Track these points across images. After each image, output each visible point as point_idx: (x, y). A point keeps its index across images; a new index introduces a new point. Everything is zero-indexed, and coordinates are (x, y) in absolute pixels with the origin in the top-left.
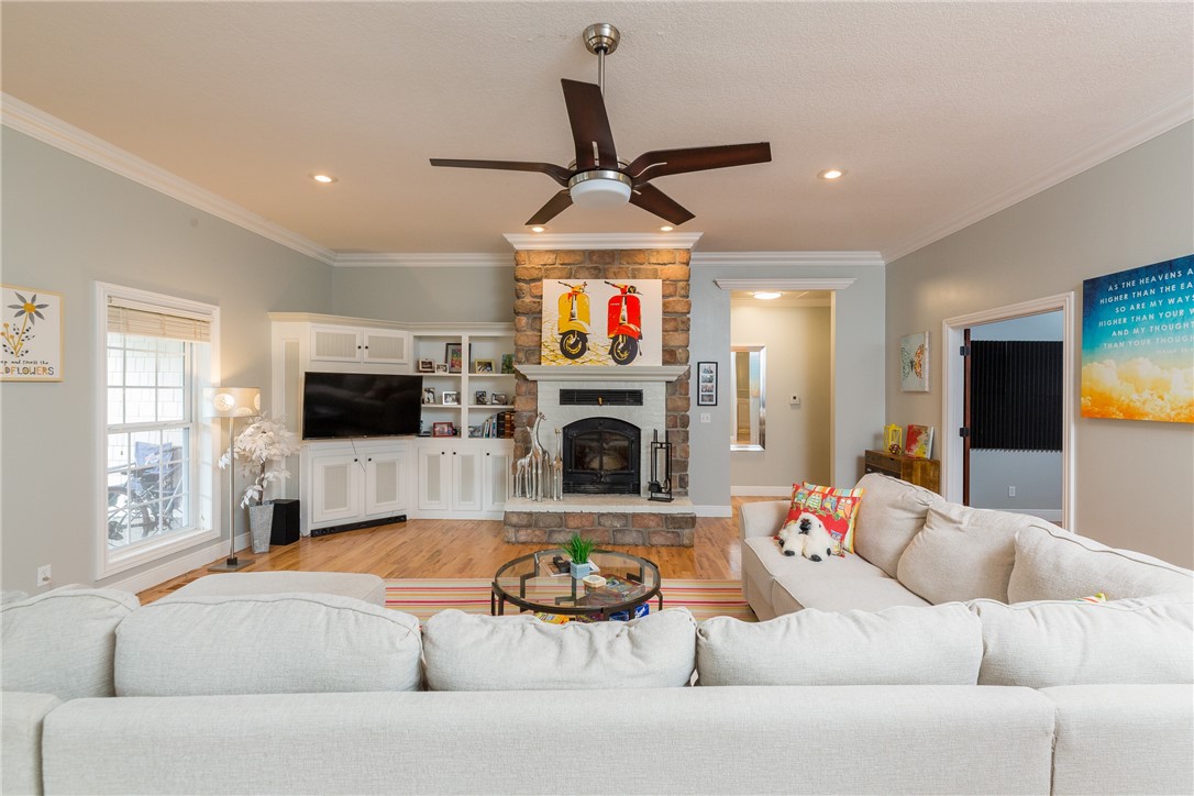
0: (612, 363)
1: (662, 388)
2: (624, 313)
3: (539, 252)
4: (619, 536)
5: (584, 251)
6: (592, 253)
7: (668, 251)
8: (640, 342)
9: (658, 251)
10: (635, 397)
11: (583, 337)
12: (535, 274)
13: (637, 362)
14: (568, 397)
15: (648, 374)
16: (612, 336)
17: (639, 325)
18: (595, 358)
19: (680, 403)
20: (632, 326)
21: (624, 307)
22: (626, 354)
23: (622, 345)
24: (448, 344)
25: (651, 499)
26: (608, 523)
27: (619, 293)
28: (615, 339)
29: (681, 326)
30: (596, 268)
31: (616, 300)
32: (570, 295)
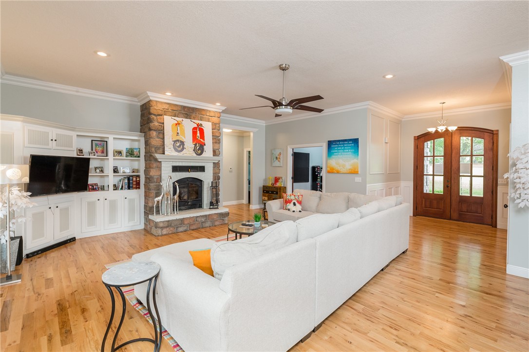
0: (195, 155)
1: (212, 165)
2: (198, 134)
3: (162, 103)
4: (204, 224)
5: (182, 106)
6: (184, 107)
7: (213, 112)
8: (205, 147)
9: (210, 111)
10: (202, 169)
11: (182, 143)
12: (160, 112)
13: (204, 155)
14: (176, 169)
15: (207, 160)
16: (194, 143)
17: (204, 140)
18: (188, 152)
19: (217, 171)
20: (202, 140)
21: (198, 132)
22: (200, 152)
23: (198, 148)
24: (92, 141)
25: (210, 208)
26: (199, 219)
27: (196, 126)
28: (195, 145)
29: (218, 141)
30: (186, 114)
31: (194, 128)
32: (176, 124)
